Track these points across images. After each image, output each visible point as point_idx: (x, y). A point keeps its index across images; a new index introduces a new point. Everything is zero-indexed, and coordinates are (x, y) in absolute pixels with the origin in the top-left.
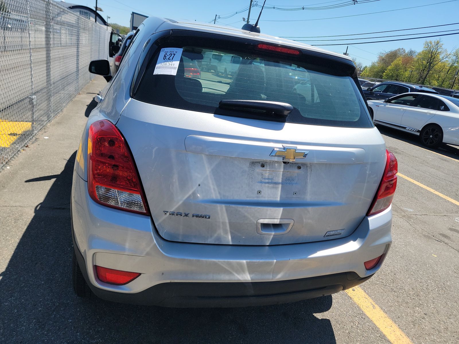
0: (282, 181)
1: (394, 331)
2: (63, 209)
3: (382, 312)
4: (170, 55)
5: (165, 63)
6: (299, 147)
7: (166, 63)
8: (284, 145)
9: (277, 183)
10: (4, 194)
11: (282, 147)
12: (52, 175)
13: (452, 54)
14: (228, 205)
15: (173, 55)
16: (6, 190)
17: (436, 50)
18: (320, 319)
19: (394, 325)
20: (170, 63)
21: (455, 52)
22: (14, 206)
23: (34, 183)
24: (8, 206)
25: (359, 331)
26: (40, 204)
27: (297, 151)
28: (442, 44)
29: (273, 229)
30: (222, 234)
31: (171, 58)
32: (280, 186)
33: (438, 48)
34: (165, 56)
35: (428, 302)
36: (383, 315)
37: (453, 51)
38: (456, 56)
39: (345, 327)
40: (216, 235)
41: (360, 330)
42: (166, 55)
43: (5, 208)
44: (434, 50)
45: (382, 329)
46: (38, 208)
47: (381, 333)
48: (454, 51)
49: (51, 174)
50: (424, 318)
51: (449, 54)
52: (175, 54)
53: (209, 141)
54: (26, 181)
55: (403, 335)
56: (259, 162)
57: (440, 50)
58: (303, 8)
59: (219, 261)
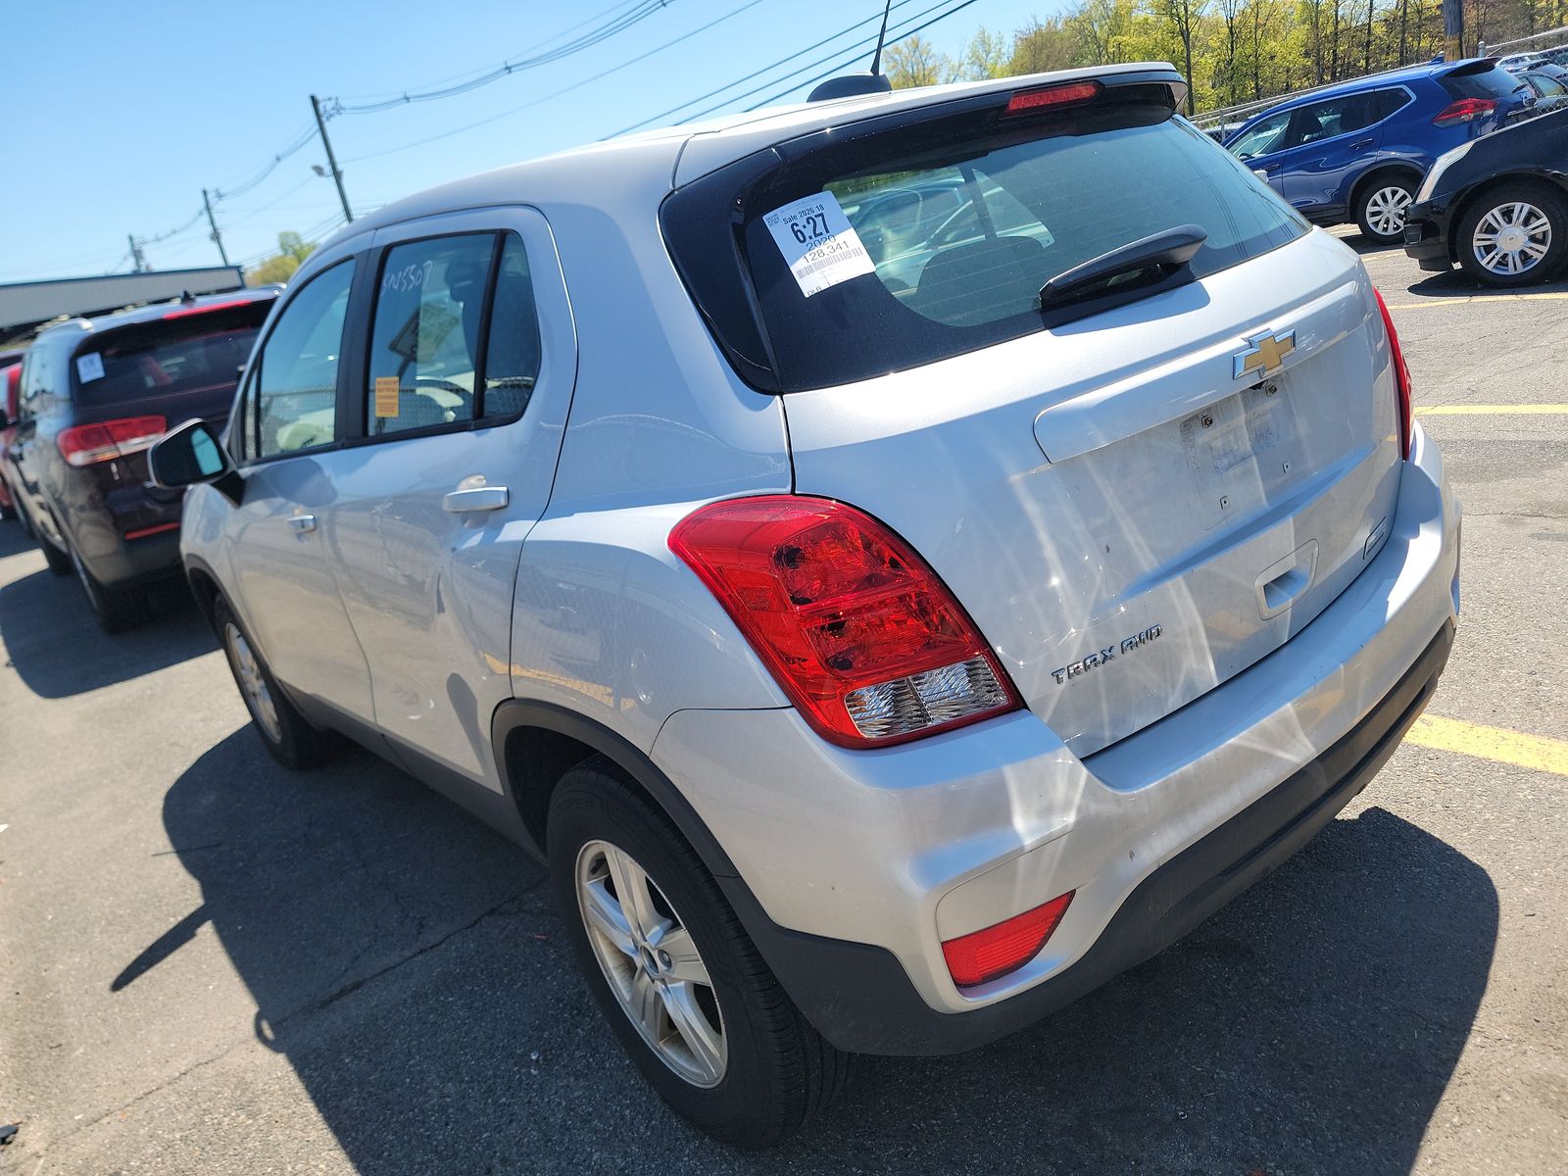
0: (1253, 447)
1: (1520, 743)
2: (357, 986)
3: (1453, 723)
4: (809, 223)
5: (815, 251)
6: (1275, 325)
7: (816, 249)
8: (1246, 335)
9: (1244, 459)
10: (91, 1066)
11: (1244, 343)
12: (180, 918)
13: (966, 62)
14: (1188, 571)
15: (819, 220)
16: (82, 1050)
17: (921, 65)
18: (1356, 817)
19: (1503, 732)
20: (831, 244)
21: (970, 55)
22: (177, 1074)
23: (150, 977)
24: (154, 1088)
25: (1457, 790)
26: (259, 1018)
27: (1278, 339)
28: (929, 44)
29: (1284, 593)
30: (1195, 666)
31: (820, 228)
32: (1254, 459)
33: (923, 58)
34: (795, 233)
35: (1505, 646)
36: (1462, 729)
37: (964, 55)
38: (978, 63)
39: (1423, 799)
40: (1182, 678)
41: (1456, 785)
42: (796, 228)
43: (154, 1099)
44: (915, 68)
45: (1495, 756)
46: (268, 1033)
47: (1503, 765)
48: (967, 52)
49: (172, 919)
50: (1539, 684)
51: (957, 64)
52: (822, 215)
53: (1094, 404)
54: (118, 985)
55: (1546, 741)
56: (1196, 417)
57: (930, 64)
58: (509, 69)
59: (1241, 738)
